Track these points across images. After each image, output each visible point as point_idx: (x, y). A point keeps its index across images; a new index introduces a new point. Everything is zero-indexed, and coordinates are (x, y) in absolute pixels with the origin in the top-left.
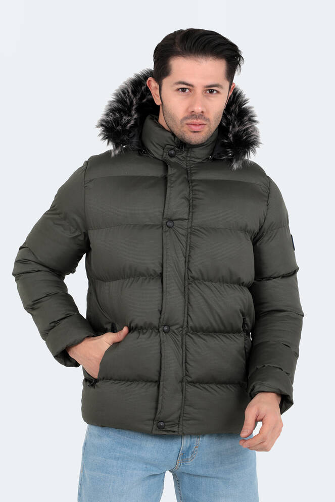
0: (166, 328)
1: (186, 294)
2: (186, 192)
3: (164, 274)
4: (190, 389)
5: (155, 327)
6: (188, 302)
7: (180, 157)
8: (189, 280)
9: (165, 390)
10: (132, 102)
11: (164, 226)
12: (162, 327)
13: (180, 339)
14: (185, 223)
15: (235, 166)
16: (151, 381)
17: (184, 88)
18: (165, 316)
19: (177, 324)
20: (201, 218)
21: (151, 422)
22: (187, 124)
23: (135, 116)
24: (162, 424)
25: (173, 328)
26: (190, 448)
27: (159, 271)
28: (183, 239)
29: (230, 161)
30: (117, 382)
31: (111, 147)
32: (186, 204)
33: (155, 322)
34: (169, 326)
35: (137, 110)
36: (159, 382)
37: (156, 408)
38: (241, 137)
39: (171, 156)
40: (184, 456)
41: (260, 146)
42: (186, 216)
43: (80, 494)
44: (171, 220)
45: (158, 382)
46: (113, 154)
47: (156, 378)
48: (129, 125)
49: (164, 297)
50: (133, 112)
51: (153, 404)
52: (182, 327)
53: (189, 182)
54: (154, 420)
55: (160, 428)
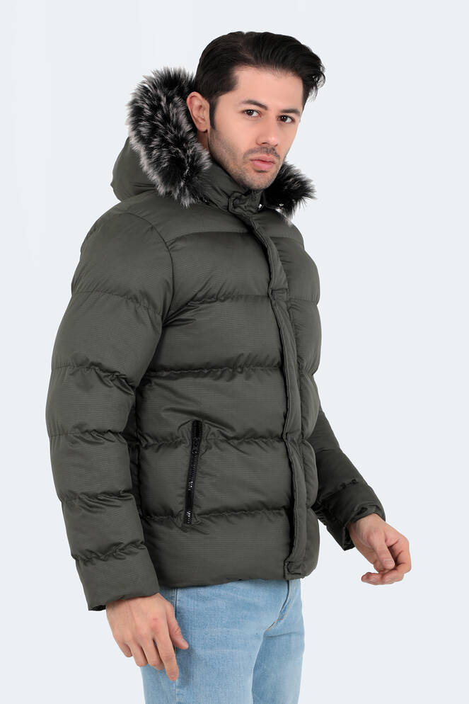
17: (250, 110)
22: (252, 160)
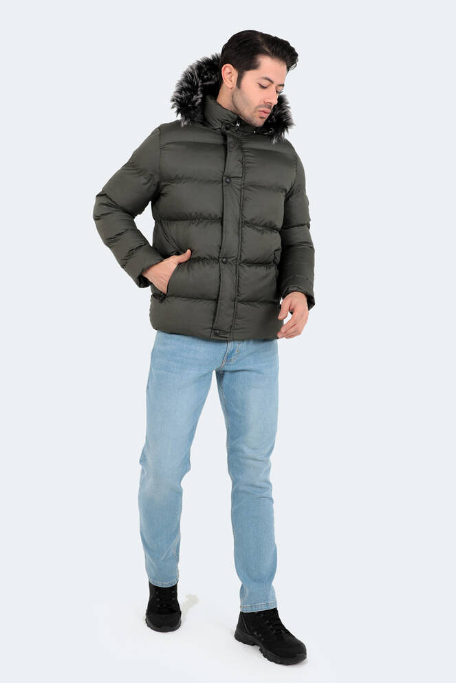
0: (224, 260)
1: (240, 235)
2: (241, 157)
3: (224, 219)
4: (241, 306)
5: (215, 259)
6: (241, 241)
7: (233, 130)
8: (243, 223)
9: (222, 307)
10: (198, 84)
11: (224, 181)
12: (220, 259)
13: (234, 268)
14: (240, 180)
15: (274, 141)
16: (212, 300)
18: (224, 250)
19: (233, 257)
20: (251, 177)
21: (210, 330)
23: (201, 96)
24: (218, 332)
25: (229, 260)
26: (233, 351)
27: (220, 216)
28: (238, 192)
29: (271, 137)
30: (184, 299)
31: (179, 117)
32: (241, 165)
33: (216, 255)
34: (226, 258)
35: (202, 91)
36: (218, 300)
37: (214, 320)
38: (282, 119)
39: (227, 129)
40: (228, 357)
41: (293, 127)
42: (240, 175)
43: (148, 387)
44: (228, 177)
45: (216, 301)
46: (182, 125)
47: (216, 297)
48: (198, 103)
49: (224, 236)
50: (199, 93)
51: (212, 317)
52: (236, 259)
53: (242, 149)
54: (212, 328)
55: (216, 334)
